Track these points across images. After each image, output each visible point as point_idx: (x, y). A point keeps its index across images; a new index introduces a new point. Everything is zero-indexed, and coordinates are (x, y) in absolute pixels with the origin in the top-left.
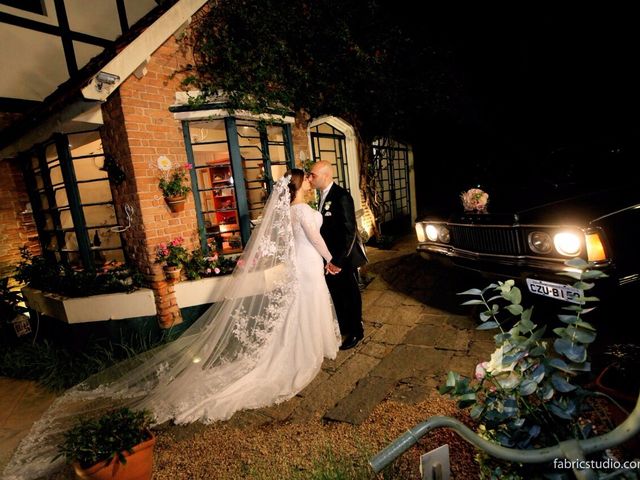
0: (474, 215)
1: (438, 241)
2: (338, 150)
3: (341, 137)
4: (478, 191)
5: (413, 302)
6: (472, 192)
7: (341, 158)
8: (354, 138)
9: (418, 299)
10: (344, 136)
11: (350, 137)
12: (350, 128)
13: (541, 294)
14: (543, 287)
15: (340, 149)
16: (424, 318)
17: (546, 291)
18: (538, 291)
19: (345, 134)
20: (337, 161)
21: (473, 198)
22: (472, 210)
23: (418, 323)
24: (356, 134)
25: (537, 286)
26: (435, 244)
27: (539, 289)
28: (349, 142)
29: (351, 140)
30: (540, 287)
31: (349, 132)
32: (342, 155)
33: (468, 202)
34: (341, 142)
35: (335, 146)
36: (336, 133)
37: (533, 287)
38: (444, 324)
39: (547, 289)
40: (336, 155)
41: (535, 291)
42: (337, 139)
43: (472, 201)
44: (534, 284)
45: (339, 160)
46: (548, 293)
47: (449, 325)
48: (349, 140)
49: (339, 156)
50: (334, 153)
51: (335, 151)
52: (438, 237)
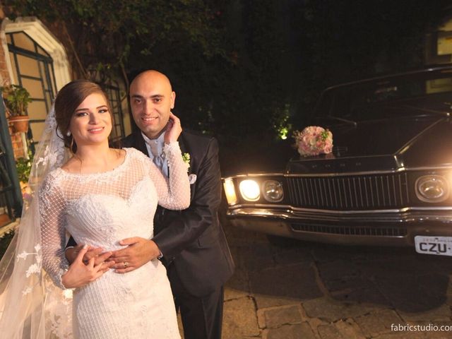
1: (262, 200)
2: (44, 78)
3: (47, 59)
5: (232, 294)
10: (50, 58)
11: (61, 62)
12: (60, 47)
13: (435, 253)
14: (439, 245)
15: (46, 76)
16: (267, 316)
17: (442, 249)
18: (431, 250)
19: (52, 56)
20: (45, 94)
21: (317, 139)
22: (318, 154)
23: (266, 328)
24: (68, 58)
25: (430, 244)
26: (256, 205)
27: (433, 247)
28: (59, 69)
29: (63, 66)
30: (435, 245)
31: (58, 53)
32: (52, 88)
33: (312, 144)
34: (48, 66)
35: (40, 71)
36: (40, 52)
37: (423, 246)
38: (304, 319)
39: (445, 246)
40: (43, 86)
41: (426, 250)
42: (43, 61)
43: (318, 143)
44: (426, 242)
45: (47, 94)
46: (445, 251)
47: (313, 320)
48: (59, 65)
49: (46, 87)
50: (40, 82)
51: (41, 79)
52: (262, 195)
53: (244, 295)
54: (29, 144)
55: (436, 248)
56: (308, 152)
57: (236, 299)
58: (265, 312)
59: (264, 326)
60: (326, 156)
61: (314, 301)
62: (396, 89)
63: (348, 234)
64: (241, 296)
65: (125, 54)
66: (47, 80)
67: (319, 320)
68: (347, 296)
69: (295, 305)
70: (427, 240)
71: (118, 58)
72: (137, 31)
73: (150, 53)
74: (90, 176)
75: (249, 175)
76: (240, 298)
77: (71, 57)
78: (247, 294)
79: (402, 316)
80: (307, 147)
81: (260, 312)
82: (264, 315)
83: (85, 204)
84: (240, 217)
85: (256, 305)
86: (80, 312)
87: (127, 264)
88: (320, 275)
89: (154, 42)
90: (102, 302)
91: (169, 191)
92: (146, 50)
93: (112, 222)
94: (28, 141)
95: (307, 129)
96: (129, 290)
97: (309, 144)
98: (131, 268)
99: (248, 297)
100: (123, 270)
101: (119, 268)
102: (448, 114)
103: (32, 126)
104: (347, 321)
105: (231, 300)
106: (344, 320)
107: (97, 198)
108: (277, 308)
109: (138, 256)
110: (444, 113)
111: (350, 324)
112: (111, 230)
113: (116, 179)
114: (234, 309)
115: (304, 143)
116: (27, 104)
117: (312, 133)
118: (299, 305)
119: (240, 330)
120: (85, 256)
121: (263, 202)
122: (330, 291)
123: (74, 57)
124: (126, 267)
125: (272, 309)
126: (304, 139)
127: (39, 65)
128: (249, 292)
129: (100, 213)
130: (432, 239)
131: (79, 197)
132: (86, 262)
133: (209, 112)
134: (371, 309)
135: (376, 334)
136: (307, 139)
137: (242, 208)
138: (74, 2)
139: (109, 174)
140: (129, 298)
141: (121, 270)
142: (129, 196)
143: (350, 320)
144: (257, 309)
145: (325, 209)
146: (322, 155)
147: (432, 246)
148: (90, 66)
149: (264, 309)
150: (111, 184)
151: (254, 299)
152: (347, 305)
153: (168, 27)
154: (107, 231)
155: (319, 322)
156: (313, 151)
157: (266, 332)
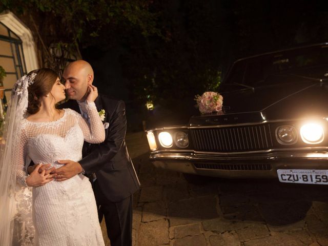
0: (213, 117)
1: (174, 147)
2: (16, 57)
3: (17, 42)
4: (213, 94)
5: (153, 217)
6: (207, 94)
7: (20, 66)
8: (32, 43)
9: (159, 213)
10: (20, 40)
11: (28, 43)
12: (28, 32)
13: (291, 182)
14: (293, 175)
15: (17, 55)
16: (176, 231)
17: (296, 178)
18: (289, 180)
19: (22, 38)
20: (16, 69)
21: (211, 101)
22: (211, 112)
23: (174, 238)
24: (34, 40)
25: (287, 175)
26: (171, 150)
27: (289, 178)
28: (27, 48)
29: (30, 46)
30: (291, 176)
31: (26, 36)
32: (21, 63)
33: (207, 104)
34: (18, 47)
35: (12, 51)
36: (12, 36)
37: (283, 176)
38: (202, 232)
39: (297, 176)
40: (15, 62)
41: (286, 180)
42: (14, 43)
43: (211, 104)
44: (284, 174)
45: (18, 68)
46: (298, 180)
47: (207, 232)
48: (27, 45)
49: (17, 63)
50: (12, 60)
51: (13, 57)
52: (174, 143)
53: (162, 218)
54: (4, 107)
55: (292, 178)
56: (205, 111)
57: (156, 221)
58: (175, 228)
59: (173, 237)
60: (217, 113)
61: (211, 220)
62: (287, 60)
63: (233, 169)
64: (160, 218)
65: (78, 36)
66: (18, 58)
67: (212, 232)
68: (235, 216)
69: (196, 223)
70: (285, 172)
71: (73, 39)
72: (87, 19)
73: (98, 35)
74: (43, 123)
75: (164, 128)
76: (159, 220)
77: (37, 38)
78: (164, 217)
79: (269, 228)
80: (204, 107)
81: (172, 229)
82: (174, 231)
83: (39, 140)
84: (159, 159)
85: (169, 224)
86: (36, 204)
87: (62, 176)
88: (220, 204)
89: (101, 27)
90: (49, 198)
91: (91, 132)
92: (94, 32)
93: (55, 150)
94: (4, 105)
95: (205, 94)
96: (65, 192)
97: (205, 104)
98: (65, 178)
99: (165, 219)
100: (60, 180)
101: (58, 178)
102: (321, 80)
103: (7, 93)
104: (231, 232)
105: (152, 221)
106: (229, 232)
107: (46, 136)
108: (183, 225)
109: (69, 171)
110: (318, 79)
111: (232, 234)
112: (55, 155)
113: (58, 126)
114: (153, 227)
115: (202, 104)
116: (3, 78)
117: (207, 97)
118: (200, 223)
119: (155, 240)
120: (40, 169)
121: (175, 148)
122: (224, 214)
123: (39, 39)
124: (62, 178)
125: (180, 226)
126: (202, 101)
127: (11, 46)
128: (166, 216)
129: (47, 145)
130: (288, 171)
131: (35, 136)
132: (40, 172)
133: (153, 79)
134: (250, 224)
135: (248, 240)
136: (203, 101)
137: (161, 153)
138: (38, 2)
139: (54, 123)
140: (65, 197)
141: (59, 180)
142: (65, 136)
143: (233, 232)
144: (170, 227)
145: (216, 152)
146: (215, 112)
147: (289, 176)
148: (52, 45)
149: (175, 227)
150: (55, 128)
151: (169, 221)
152: (234, 222)
153: (111, 14)
154: (52, 156)
155: (212, 233)
156: (208, 110)
157: (173, 241)
